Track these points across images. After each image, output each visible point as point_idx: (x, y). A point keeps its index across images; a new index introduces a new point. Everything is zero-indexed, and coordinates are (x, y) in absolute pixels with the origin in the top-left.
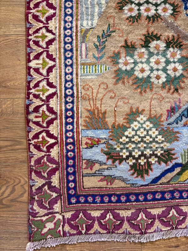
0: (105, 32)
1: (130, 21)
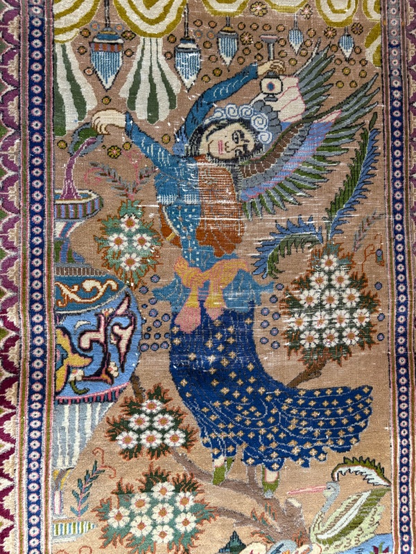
0: (90, 472)
1: (126, 456)
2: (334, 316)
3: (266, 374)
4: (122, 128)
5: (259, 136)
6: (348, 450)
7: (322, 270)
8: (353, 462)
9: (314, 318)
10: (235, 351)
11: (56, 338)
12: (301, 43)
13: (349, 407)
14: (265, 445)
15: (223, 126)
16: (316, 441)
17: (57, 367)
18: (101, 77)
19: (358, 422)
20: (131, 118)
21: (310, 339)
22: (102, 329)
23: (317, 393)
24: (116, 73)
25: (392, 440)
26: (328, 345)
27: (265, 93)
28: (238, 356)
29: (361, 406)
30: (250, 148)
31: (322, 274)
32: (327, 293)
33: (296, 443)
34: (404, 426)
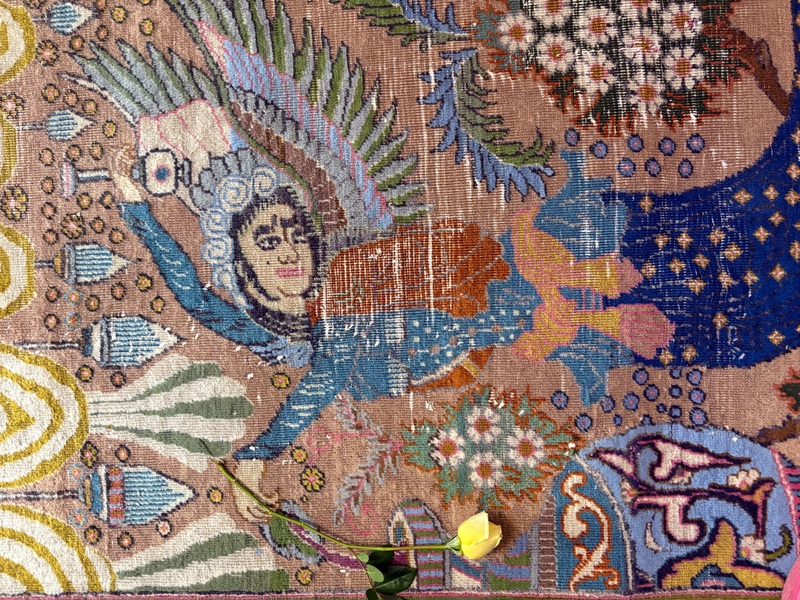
2: (633, 15)
3: (760, 162)
4: (265, 465)
5: (261, 195)
7: (533, 48)
9: (639, 60)
10: (709, 231)
11: (679, 588)
12: (73, 115)
15: (248, 268)
17: (737, 585)
18: (173, 505)
20: (245, 450)
21: (683, 67)
22: (661, 501)
24: (163, 478)
26: (699, 27)
27: (177, 185)
28: (718, 224)
30: (286, 212)
31: (542, 47)
32: (582, 34)
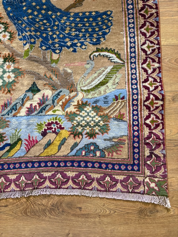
6: (99, 44)
8: (102, 50)
13: (99, 22)
14: (52, 40)
16: (80, 39)
19: (105, 30)
23: (81, 14)
25: (125, 39)
29: (106, 21)
33: (69, 40)
34: (132, 31)
